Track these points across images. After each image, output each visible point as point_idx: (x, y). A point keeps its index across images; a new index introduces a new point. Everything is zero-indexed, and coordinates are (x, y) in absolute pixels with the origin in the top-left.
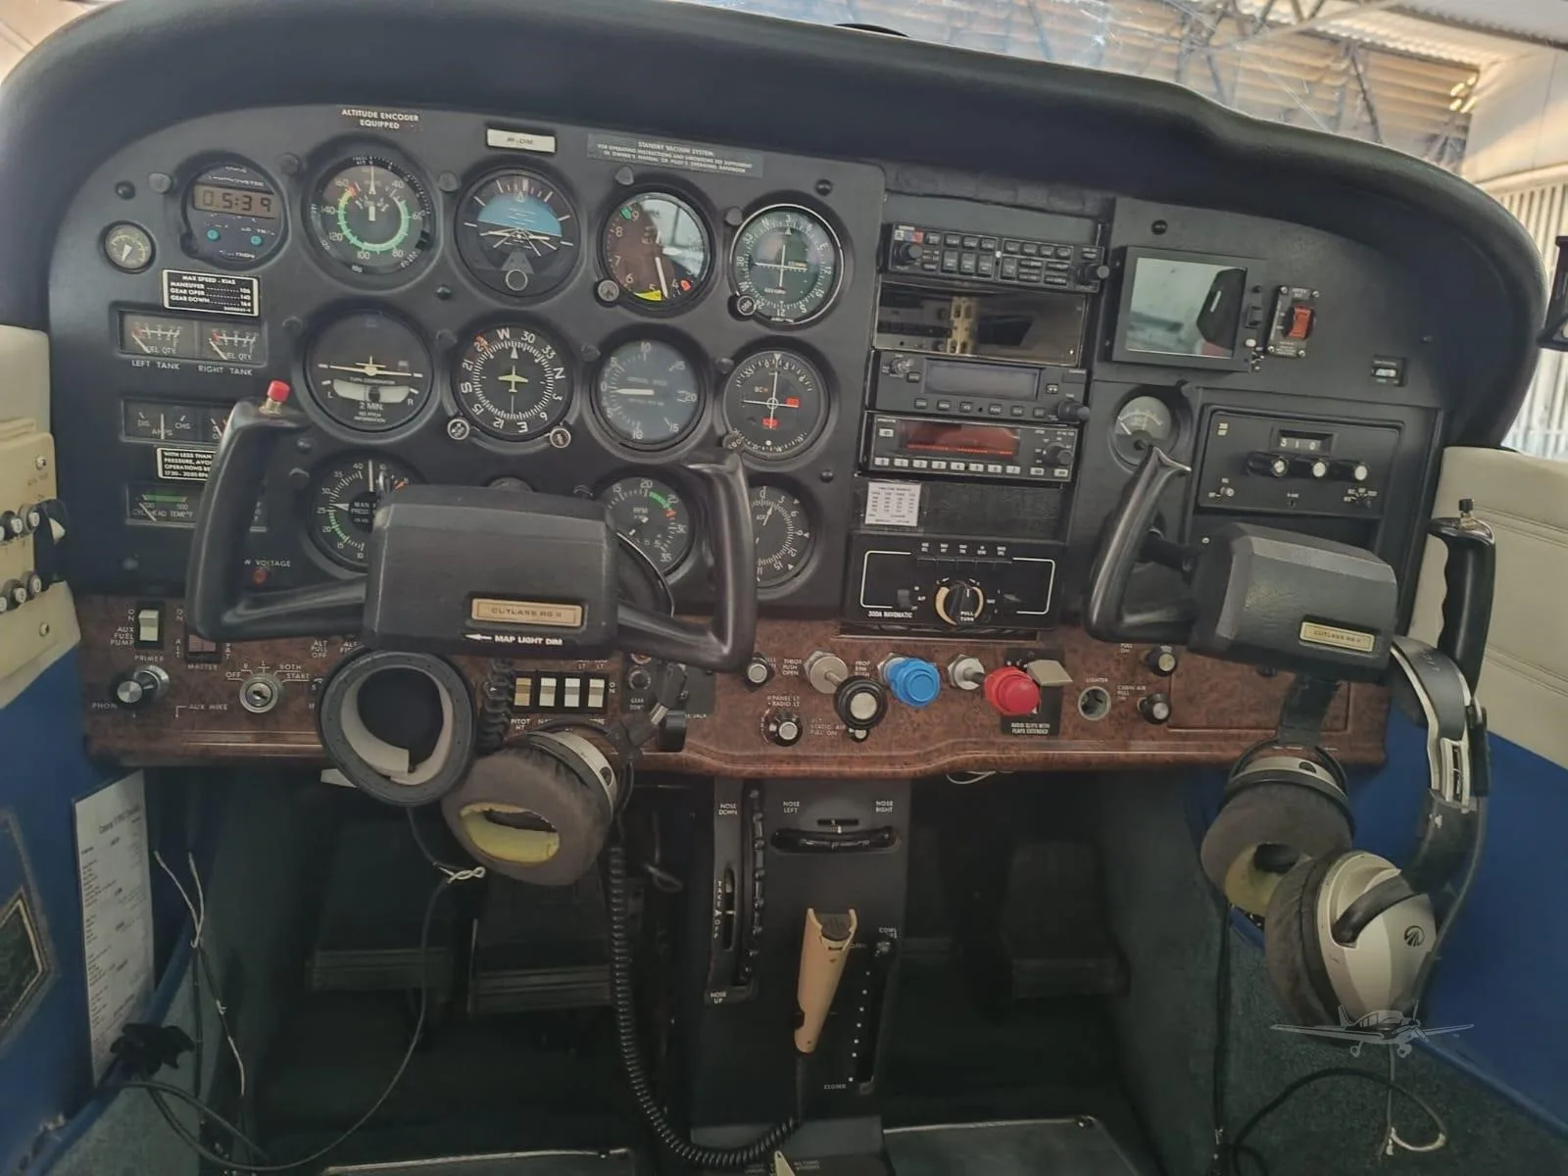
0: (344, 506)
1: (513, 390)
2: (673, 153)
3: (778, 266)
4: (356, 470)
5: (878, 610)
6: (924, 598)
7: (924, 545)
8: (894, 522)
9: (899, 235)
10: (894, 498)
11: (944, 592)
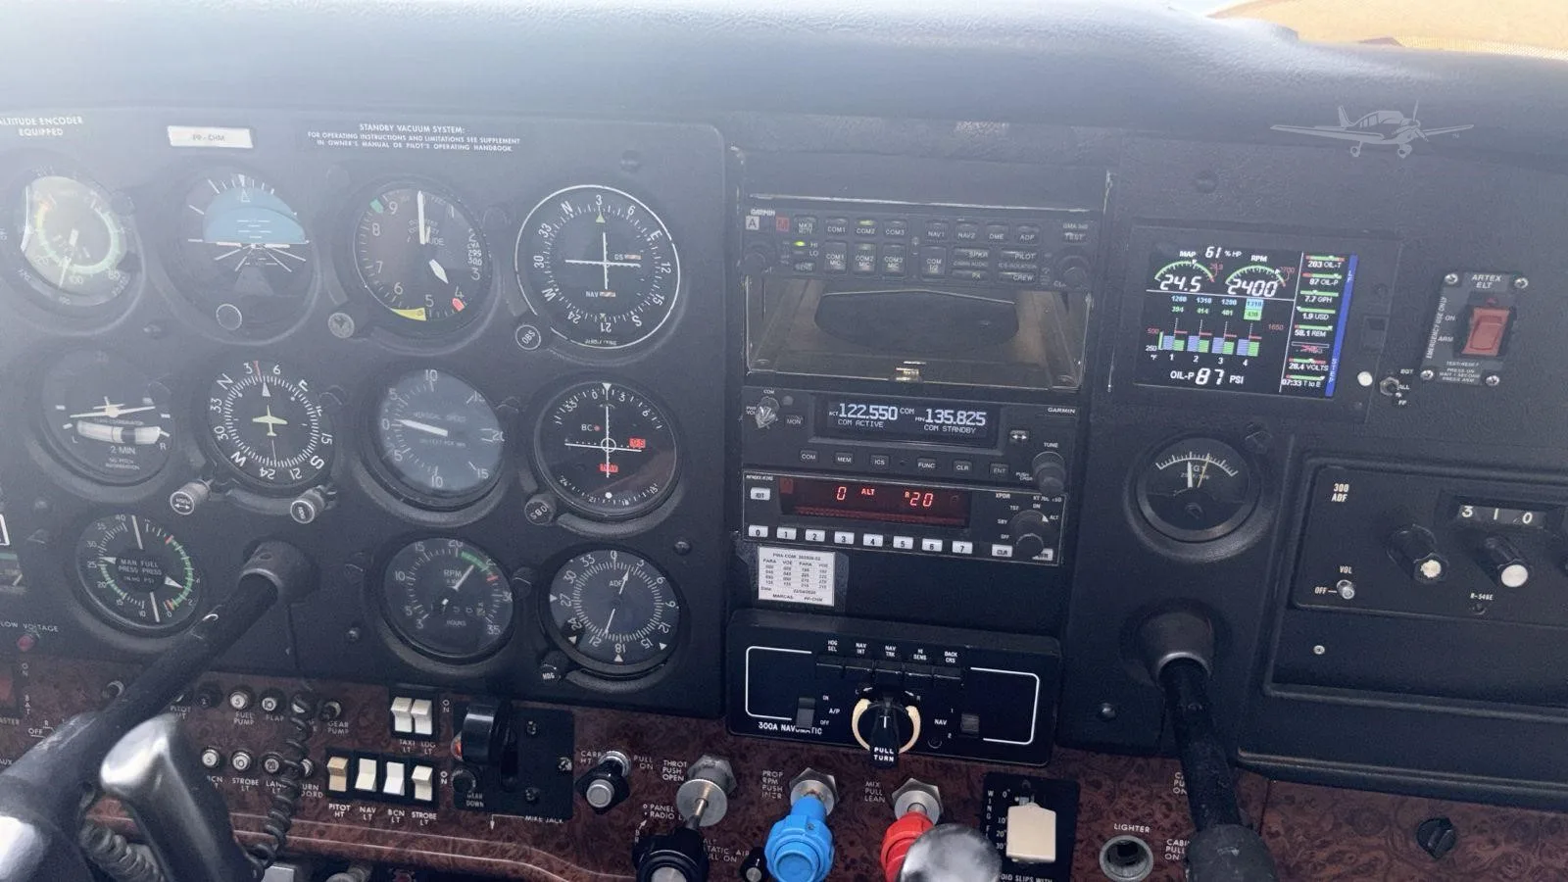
0: (112, 560)
1: (271, 434)
2: (407, 134)
3: (600, 263)
4: (119, 523)
5: (773, 722)
6: (838, 711)
7: (830, 642)
8: (799, 598)
9: (753, 223)
10: (797, 570)
11: (863, 705)
